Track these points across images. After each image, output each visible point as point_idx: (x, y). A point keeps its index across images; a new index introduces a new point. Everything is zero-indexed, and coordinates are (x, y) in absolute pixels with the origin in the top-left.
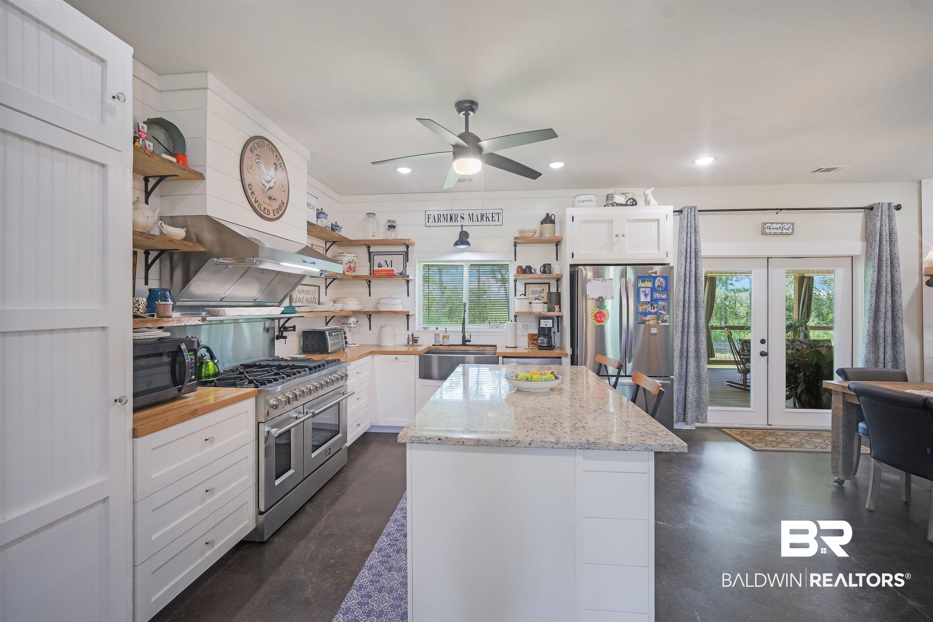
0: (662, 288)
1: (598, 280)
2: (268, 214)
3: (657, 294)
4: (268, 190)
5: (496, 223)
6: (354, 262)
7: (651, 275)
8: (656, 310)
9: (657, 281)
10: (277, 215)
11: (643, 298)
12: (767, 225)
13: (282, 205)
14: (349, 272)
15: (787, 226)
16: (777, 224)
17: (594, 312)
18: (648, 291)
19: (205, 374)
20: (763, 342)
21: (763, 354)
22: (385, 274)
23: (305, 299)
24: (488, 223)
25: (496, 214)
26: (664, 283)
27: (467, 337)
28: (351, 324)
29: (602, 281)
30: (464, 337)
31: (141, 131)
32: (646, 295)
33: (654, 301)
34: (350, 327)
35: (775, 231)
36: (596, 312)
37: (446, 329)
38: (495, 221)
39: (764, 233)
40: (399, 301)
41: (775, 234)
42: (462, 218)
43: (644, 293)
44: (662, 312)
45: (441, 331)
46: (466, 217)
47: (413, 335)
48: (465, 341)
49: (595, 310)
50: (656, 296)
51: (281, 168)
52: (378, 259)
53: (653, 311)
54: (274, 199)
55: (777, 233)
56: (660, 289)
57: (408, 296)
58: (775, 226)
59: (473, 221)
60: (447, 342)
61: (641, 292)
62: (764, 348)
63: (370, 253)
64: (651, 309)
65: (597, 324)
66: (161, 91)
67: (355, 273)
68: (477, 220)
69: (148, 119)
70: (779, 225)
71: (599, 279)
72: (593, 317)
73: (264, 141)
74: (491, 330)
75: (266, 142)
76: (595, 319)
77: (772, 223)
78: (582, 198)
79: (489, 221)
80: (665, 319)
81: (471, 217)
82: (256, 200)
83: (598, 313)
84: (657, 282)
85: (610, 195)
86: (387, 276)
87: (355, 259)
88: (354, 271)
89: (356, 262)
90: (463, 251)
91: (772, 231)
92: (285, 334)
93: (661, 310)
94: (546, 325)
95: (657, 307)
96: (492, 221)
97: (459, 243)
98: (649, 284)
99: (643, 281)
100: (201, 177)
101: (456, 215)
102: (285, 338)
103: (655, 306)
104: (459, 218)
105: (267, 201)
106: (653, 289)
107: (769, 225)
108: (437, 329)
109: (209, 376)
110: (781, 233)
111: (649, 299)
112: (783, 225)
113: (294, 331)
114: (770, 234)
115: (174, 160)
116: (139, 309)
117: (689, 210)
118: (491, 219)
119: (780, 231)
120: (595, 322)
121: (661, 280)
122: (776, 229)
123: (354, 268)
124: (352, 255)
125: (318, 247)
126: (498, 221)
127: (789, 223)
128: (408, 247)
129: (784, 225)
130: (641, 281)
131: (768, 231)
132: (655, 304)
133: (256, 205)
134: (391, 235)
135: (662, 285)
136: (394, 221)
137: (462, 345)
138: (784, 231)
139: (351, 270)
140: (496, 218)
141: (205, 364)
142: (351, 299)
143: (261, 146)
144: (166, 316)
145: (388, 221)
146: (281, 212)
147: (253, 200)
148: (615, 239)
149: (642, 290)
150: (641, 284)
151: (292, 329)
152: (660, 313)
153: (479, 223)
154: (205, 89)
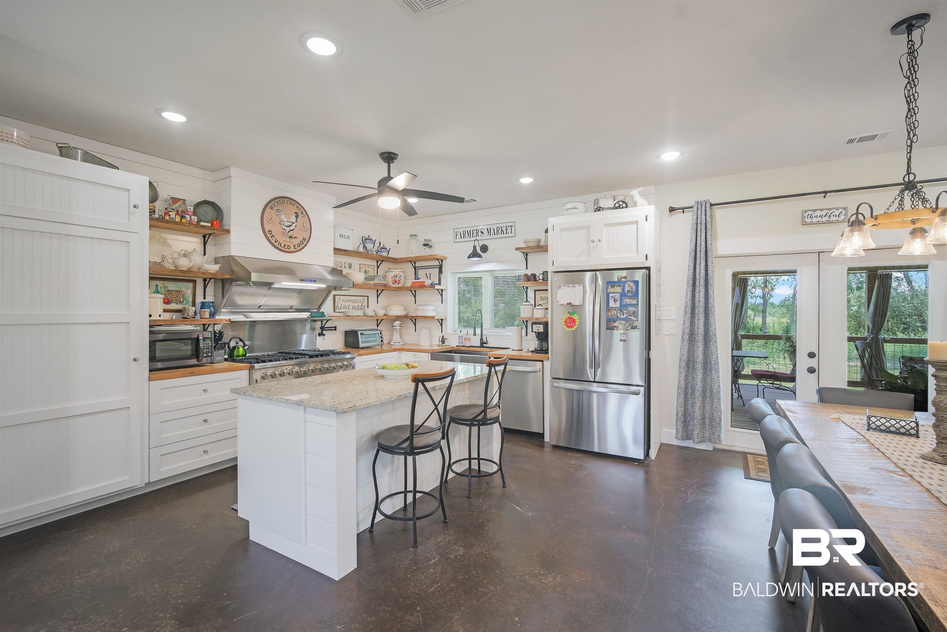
0: (632, 292)
1: (568, 287)
2: (289, 248)
3: (627, 300)
4: (289, 232)
5: (510, 235)
6: (399, 276)
7: (621, 280)
8: (625, 315)
9: (626, 285)
10: (298, 248)
11: (612, 304)
12: (807, 213)
13: (303, 241)
14: (394, 284)
15: (837, 213)
16: (822, 210)
17: (564, 317)
18: (617, 296)
19: (236, 354)
20: (812, 355)
21: (811, 370)
22: (418, 285)
23: (351, 307)
24: (503, 236)
25: (509, 226)
26: (634, 288)
27: (485, 340)
28: (396, 326)
29: (572, 288)
30: (482, 339)
31: (189, 211)
32: (615, 301)
33: (623, 307)
34: (396, 329)
35: (820, 219)
36: (566, 317)
37: (467, 332)
38: (508, 233)
39: (804, 223)
40: (433, 308)
41: (818, 223)
42: (482, 233)
43: (613, 299)
44: (632, 318)
45: (464, 334)
46: (485, 232)
47: (443, 337)
48: (483, 344)
49: (565, 315)
50: (626, 301)
51: (303, 215)
52: (421, 273)
53: (622, 316)
54: (295, 238)
55: (823, 222)
56: (630, 294)
57: (442, 303)
58: (818, 213)
59: (490, 235)
60: (468, 344)
61: (610, 298)
62: (813, 363)
63: (415, 268)
64: (621, 315)
65: (567, 329)
66: (215, 182)
67: (399, 284)
68: (493, 234)
69: (197, 202)
70: (824, 213)
71: (569, 285)
72: (564, 323)
73: (284, 199)
74: (507, 334)
75: (286, 200)
76: (566, 324)
77: (814, 211)
78: (569, 206)
79: (504, 234)
80: (635, 326)
81: (489, 231)
82: (276, 241)
83: (568, 318)
84: (626, 287)
85: (596, 200)
86: (420, 287)
87: (401, 273)
88: (398, 283)
89: (401, 276)
90: (477, 263)
91: (815, 220)
92: (324, 332)
93: (631, 316)
94: (538, 330)
95: (626, 313)
96: (506, 233)
97: (471, 256)
98: (619, 290)
99: (613, 286)
100: (228, 231)
101: (477, 230)
102: (324, 335)
103: (625, 311)
104: (480, 233)
105: (288, 239)
106: (623, 295)
107: (810, 213)
108: (461, 332)
109: (238, 356)
110: (828, 222)
111: (618, 304)
112: (830, 212)
113: (335, 330)
114: (812, 223)
115: (210, 225)
116: (189, 314)
117: (699, 205)
118: (505, 233)
119: (825, 219)
120: (565, 327)
121: (631, 285)
122: (820, 217)
123: (399, 281)
124: (399, 270)
125: (367, 266)
126: (511, 233)
127: (840, 208)
128: (442, 261)
129: (833, 211)
130: (611, 286)
131: (809, 220)
132: (624, 310)
133: (276, 244)
134: (427, 252)
135: (632, 290)
136: (430, 240)
137: (479, 347)
138: (833, 219)
139: (396, 282)
140: (509, 230)
141: (237, 348)
142: (395, 306)
143: (282, 203)
144: (203, 318)
145: (425, 240)
146: (302, 246)
147: (273, 241)
148: (592, 244)
149: (611, 295)
150: (611, 290)
151: (334, 328)
152: (629, 319)
153: (496, 236)
154: (231, 177)
